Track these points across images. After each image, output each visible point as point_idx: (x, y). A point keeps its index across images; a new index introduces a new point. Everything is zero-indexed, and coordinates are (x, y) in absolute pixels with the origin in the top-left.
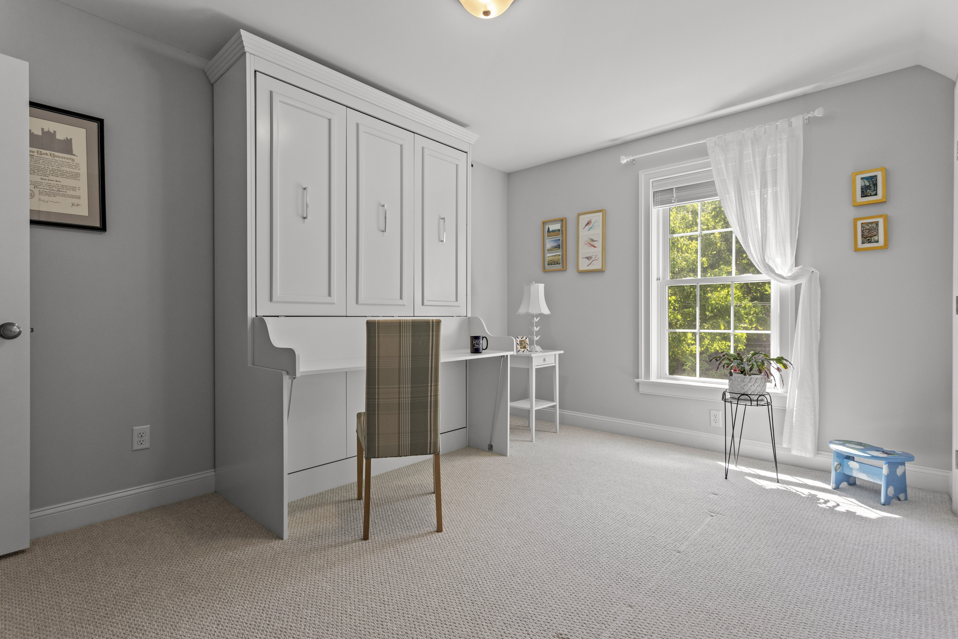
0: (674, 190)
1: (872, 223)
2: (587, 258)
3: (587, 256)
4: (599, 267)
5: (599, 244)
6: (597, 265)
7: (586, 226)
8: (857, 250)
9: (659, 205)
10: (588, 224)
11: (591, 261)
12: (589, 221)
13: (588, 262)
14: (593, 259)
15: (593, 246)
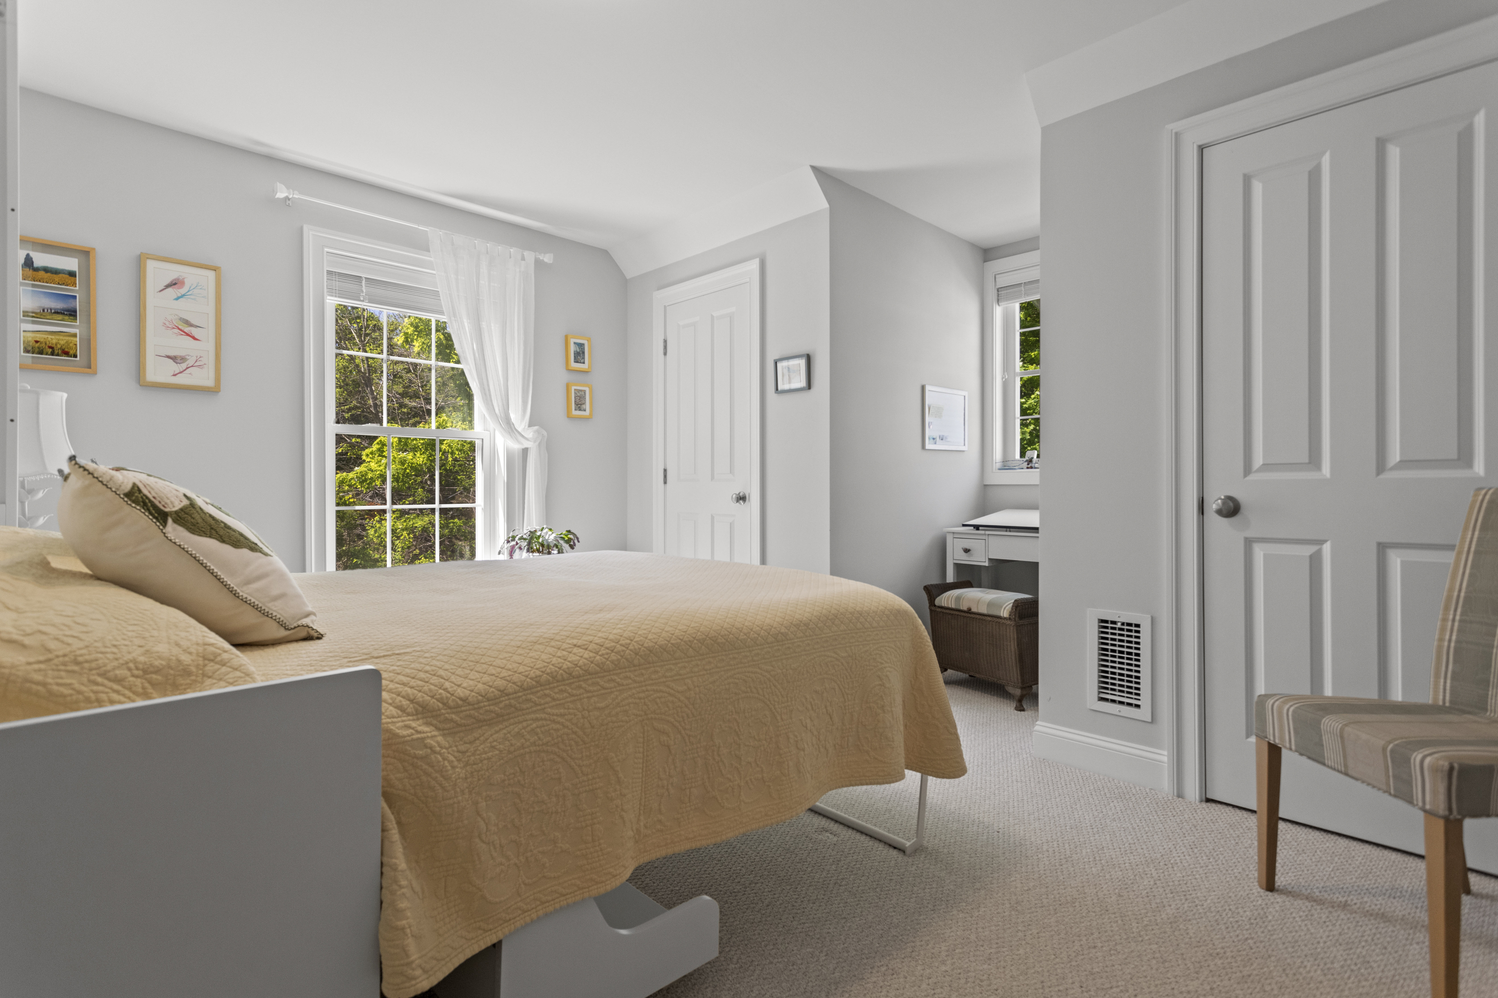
0: (364, 282)
1: (581, 391)
2: (174, 358)
3: (172, 354)
4: (210, 382)
5: (207, 335)
6: (203, 377)
7: (168, 286)
8: (569, 416)
9: (336, 296)
10: (173, 284)
11: (184, 366)
12: (178, 279)
13: (175, 368)
14: (190, 362)
15: (188, 335)
